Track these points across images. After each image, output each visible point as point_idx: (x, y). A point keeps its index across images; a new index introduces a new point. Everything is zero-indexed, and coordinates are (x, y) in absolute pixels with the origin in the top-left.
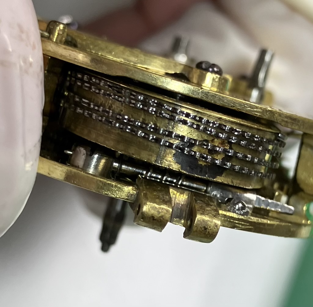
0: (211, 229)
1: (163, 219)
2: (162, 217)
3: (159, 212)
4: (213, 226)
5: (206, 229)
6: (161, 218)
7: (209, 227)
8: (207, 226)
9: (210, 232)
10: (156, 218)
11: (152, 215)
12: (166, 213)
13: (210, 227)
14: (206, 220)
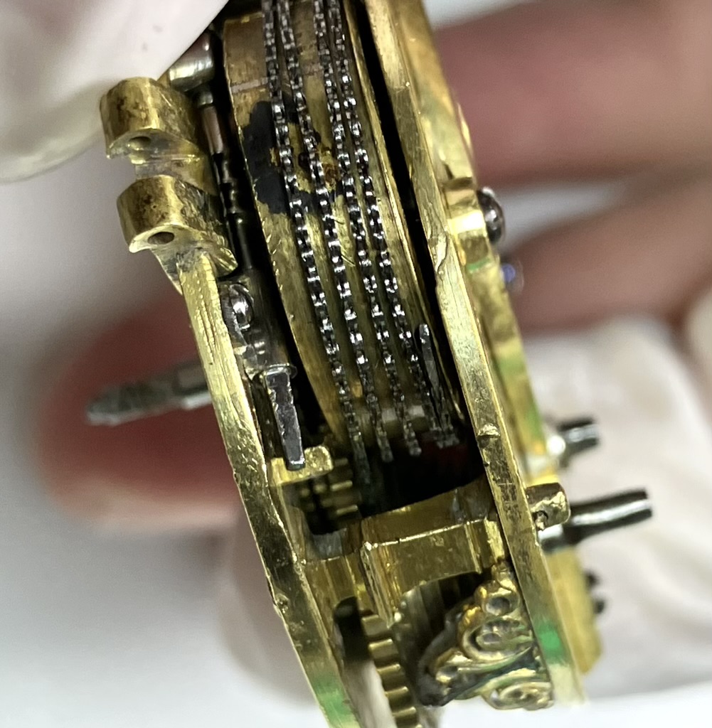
0: (151, 210)
1: (128, 121)
2: (131, 115)
3: (136, 106)
4: (160, 212)
5: (148, 202)
6: (127, 117)
7: (154, 204)
8: (155, 200)
9: (146, 214)
10: (123, 107)
11: (126, 98)
12: (142, 120)
13: (155, 207)
14: (165, 194)
